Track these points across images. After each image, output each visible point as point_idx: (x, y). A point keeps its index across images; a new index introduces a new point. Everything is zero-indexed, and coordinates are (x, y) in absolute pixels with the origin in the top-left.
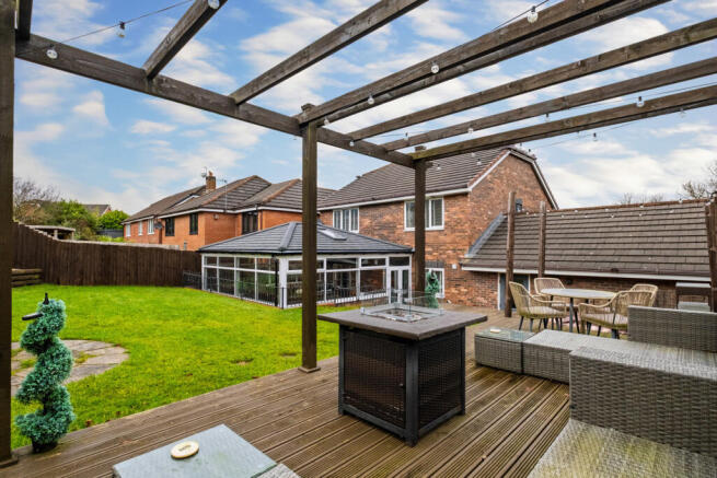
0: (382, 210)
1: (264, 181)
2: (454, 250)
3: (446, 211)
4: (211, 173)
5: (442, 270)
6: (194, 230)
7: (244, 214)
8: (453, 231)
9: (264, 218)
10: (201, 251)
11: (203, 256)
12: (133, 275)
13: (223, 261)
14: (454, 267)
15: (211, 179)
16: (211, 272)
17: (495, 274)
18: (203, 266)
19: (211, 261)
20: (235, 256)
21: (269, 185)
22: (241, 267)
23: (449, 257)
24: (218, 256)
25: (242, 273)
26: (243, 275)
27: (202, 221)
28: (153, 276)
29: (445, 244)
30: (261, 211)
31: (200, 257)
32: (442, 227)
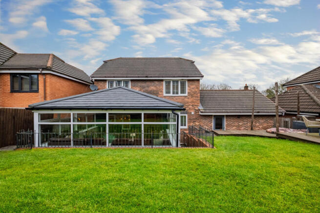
0: (148, 83)
2: (193, 106)
3: (188, 87)
5: (186, 115)
8: (192, 96)
14: (193, 113)
17: (212, 115)
23: (190, 109)
29: (188, 103)
32: (186, 95)
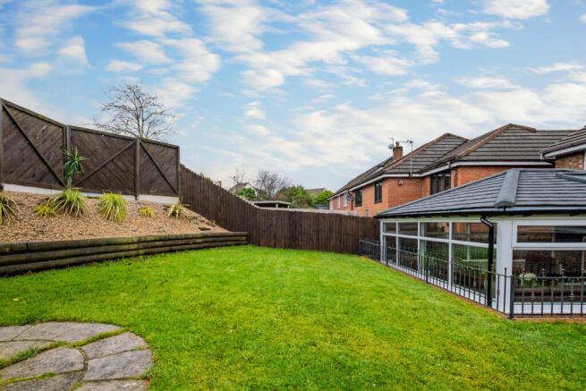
1: (459, 138)
4: (397, 143)
6: (378, 198)
7: (432, 176)
9: (459, 177)
10: (379, 217)
11: (382, 222)
12: (315, 240)
13: (404, 228)
15: (397, 149)
16: (391, 240)
18: (382, 234)
19: (390, 228)
20: (419, 221)
21: (466, 141)
22: (428, 236)
24: (397, 221)
25: (428, 242)
26: (430, 246)
27: (386, 188)
28: (333, 242)
30: (456, 168)
31: (379, 223)
